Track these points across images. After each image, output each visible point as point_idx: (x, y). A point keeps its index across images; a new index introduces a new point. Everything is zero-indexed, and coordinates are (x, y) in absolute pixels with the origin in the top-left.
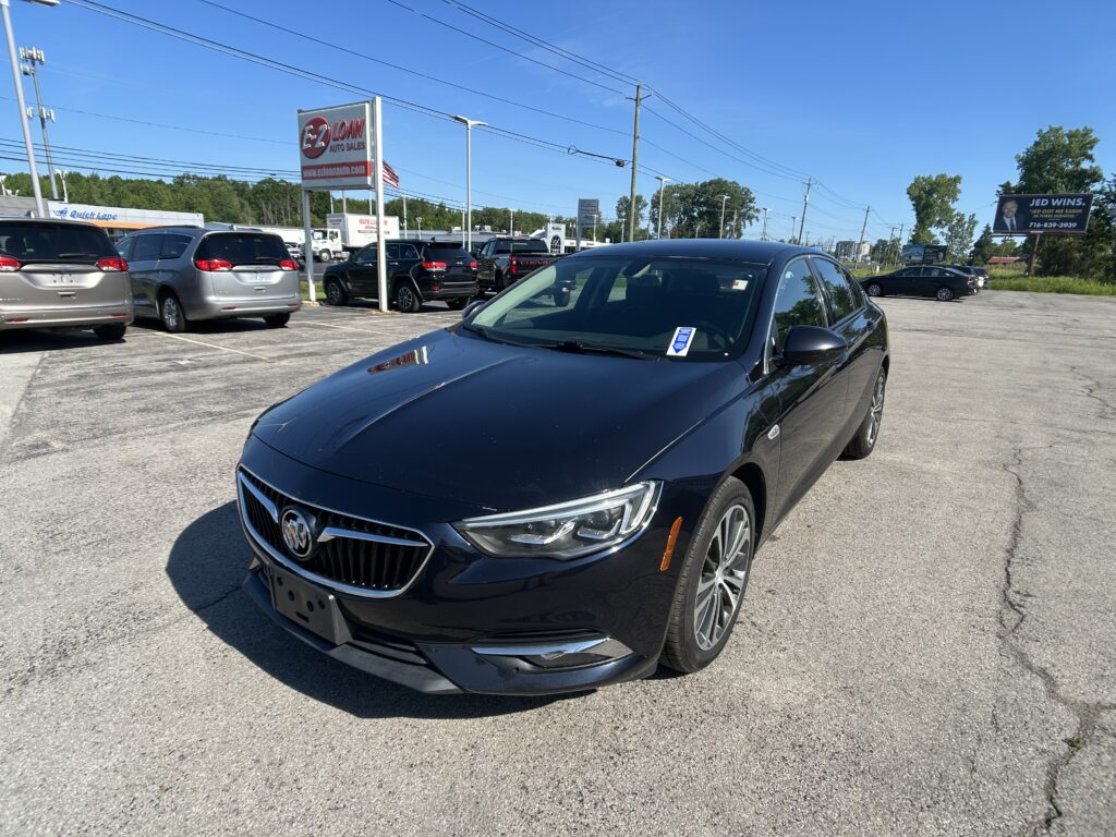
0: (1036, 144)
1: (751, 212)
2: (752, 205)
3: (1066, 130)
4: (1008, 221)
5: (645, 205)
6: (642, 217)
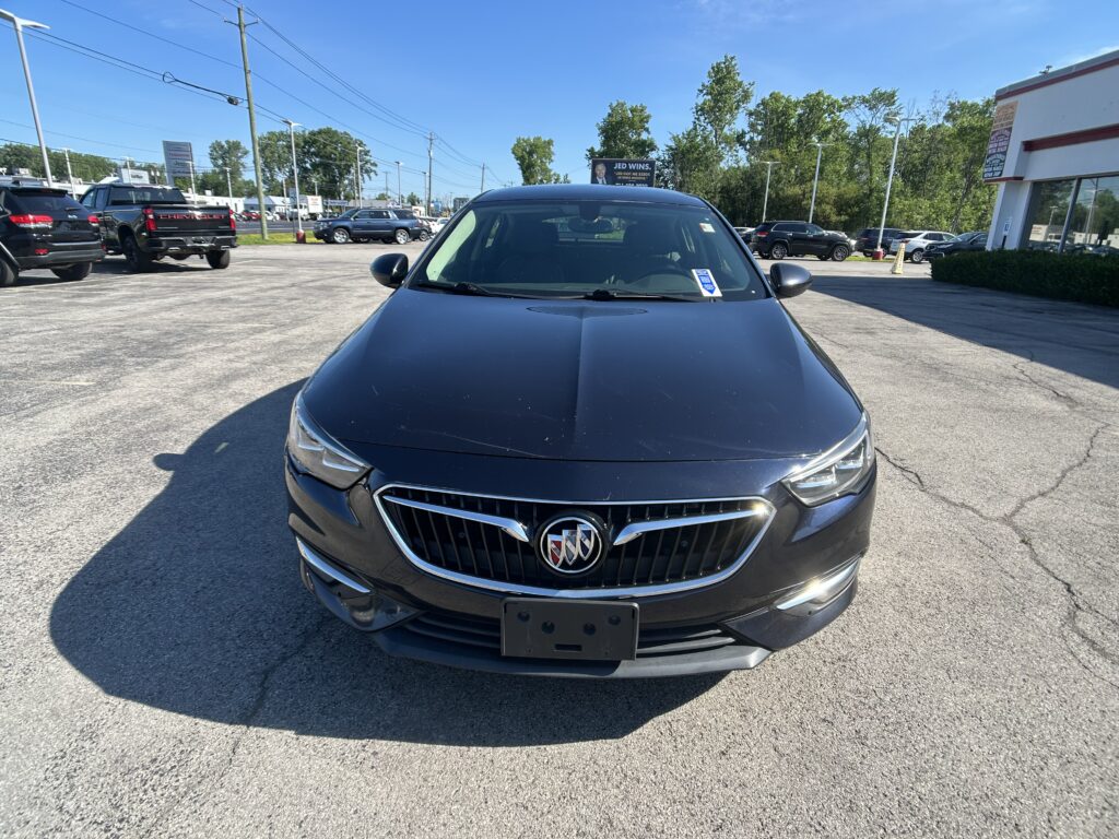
0: (609, 115)
1: (368, 166)
2: (368, 158)
3: (628, 106)
5: (246, 153)
6: (244, 167)
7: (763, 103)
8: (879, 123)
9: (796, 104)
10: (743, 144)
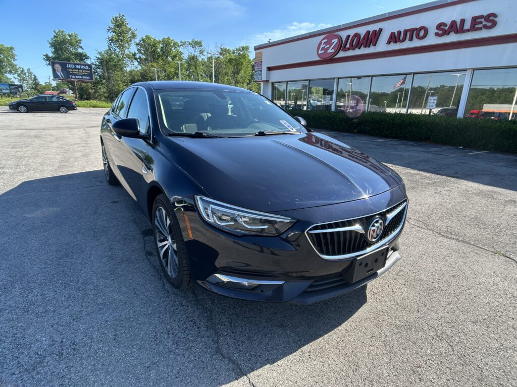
0: (55, 37)
3: (66, 33)
4: (59, 74)
7: (143, 40)
8: (197, 54)
9: (159, 42)
10: (136, 59)
